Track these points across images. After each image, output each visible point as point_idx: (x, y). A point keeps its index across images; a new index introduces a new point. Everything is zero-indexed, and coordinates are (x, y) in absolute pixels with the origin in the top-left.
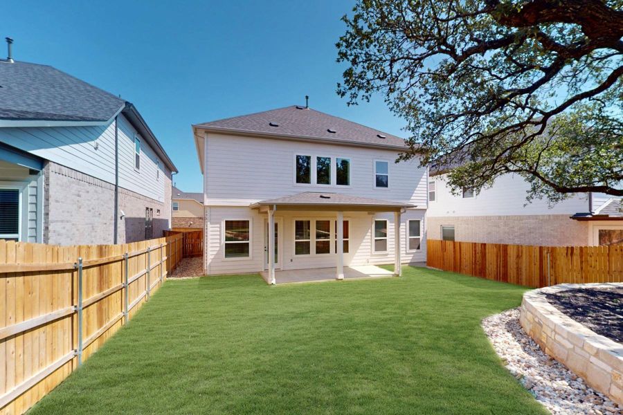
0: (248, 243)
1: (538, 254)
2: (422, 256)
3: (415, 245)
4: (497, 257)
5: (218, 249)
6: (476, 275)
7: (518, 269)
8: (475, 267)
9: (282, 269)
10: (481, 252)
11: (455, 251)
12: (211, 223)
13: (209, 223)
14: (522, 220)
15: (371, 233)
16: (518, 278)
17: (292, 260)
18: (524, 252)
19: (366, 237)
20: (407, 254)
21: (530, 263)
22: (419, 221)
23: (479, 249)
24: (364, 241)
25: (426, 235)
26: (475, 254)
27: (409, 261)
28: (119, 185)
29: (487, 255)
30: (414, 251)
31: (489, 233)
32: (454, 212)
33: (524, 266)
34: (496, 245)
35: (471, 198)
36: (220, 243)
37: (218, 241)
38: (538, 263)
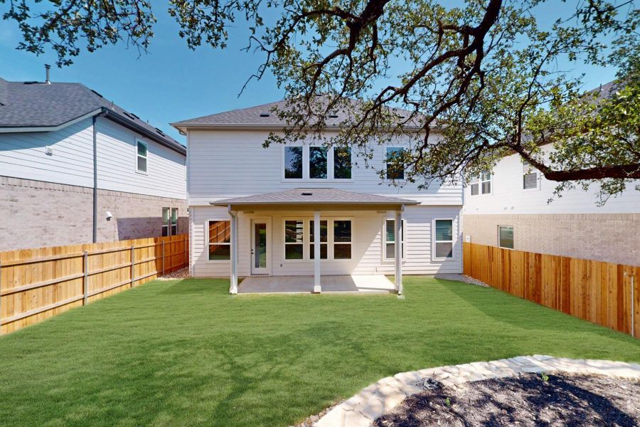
0: (229, 246)
1: (615, 276)
2: (456, 265)
3: (444, 251)
4: (556, 274)
5: (202, 250)
6: (528, 298)
7: (585, 297)
8: (528, 286)
9: (270, 274)
10: (536, 266)
11: (503, 262)
12: (195, 224)
13: (193, 223)
14: (605, 221)
15: (382, 235)
16: (585, 310)
17: (281, 265)
18: (594, 272)
19: (375, 241)
20: (432, 262)
21: (603, 289)
22: (450, 222)
23: (532, 261)
24: (372, 245)
25: (461, 238)
26: (528, 268)
27: (435, 272)
28: (98, 187)
29: (543, 269)
30: (443, 259)
31: (557, 239)
32: (512, 208)
33: (594, 291)
34: (554, 257)
35: (534, 189)
36: (204, 244)
37: (202, 242)
38: (615, 291)
